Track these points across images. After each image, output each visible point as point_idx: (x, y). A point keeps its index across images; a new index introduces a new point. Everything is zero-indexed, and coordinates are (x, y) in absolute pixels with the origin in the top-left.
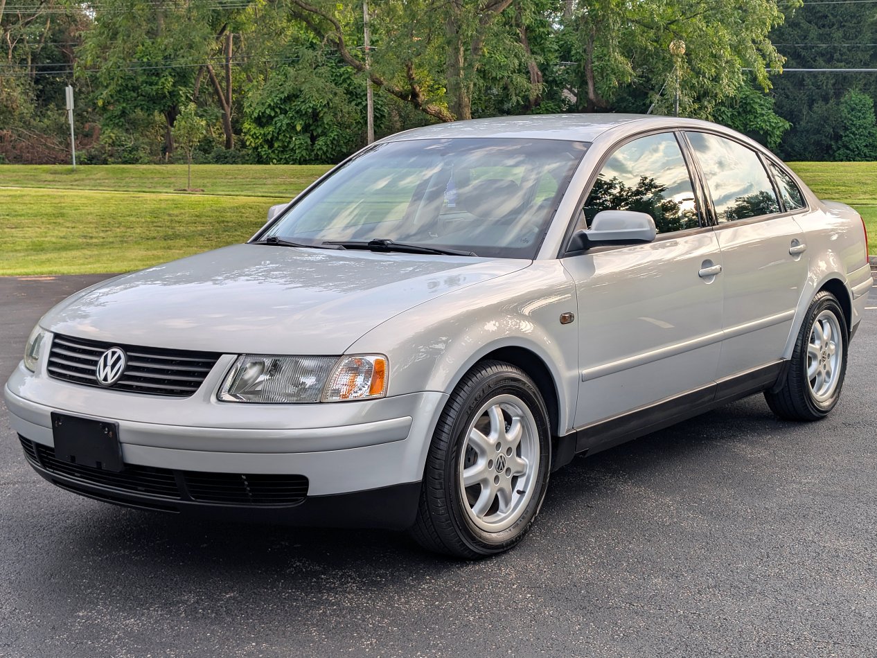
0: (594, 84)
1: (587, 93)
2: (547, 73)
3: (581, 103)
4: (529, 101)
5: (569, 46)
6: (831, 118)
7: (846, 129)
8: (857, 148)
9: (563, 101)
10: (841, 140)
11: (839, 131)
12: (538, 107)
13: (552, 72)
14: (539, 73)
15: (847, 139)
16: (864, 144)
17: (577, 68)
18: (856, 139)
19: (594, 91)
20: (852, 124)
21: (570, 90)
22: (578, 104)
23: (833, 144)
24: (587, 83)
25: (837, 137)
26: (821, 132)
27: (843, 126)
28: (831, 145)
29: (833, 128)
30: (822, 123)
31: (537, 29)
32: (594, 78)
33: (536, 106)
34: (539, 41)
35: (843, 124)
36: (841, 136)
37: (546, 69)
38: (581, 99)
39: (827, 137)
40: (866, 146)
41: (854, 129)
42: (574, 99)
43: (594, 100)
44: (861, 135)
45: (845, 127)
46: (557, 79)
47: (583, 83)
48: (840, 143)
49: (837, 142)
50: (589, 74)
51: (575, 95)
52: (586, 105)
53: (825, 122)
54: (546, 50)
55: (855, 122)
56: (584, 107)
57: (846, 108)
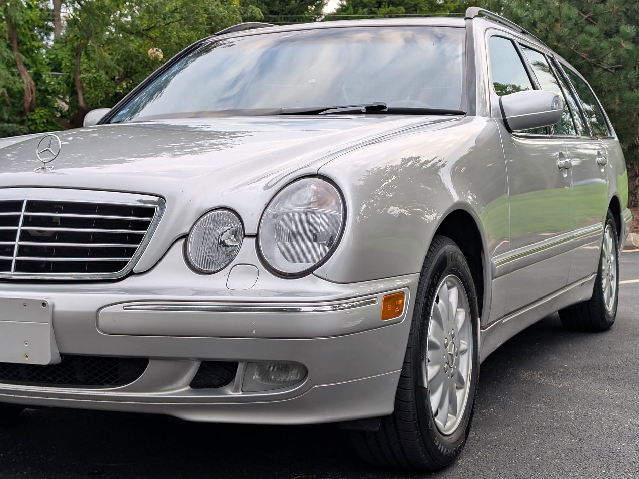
0: (84, 94)
1: (78, 102)
2: (39, 83)
3: (72, 111)
4: (24, 108)
5: (60, 60)
9: (57, 109)
12: (32, 113)
13: (44, 82)
14: (33, 83)
17: (67, 79)
19: (84, 99)
21: (63, 100)
22: (70, 111)
24: (77, 93)
31: (28, 43)
32: (83, 88)
33: (31, 111)
34: (30, 54)
37: (38, 79)
38: (72, 107)
42: (66, 107)
43: (85, 108)
46: (49, 89)
47: (73, 93)
50: (78, 85)
51: (66, 103)
52: (77, 112)
54: (38, 62)
56: (75, 114)
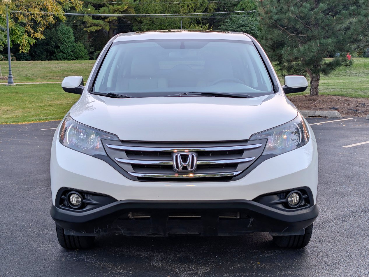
6: (54, 37)
7: (61, 43)
8: (68, 52)
10: (59, 48)
11: (58, 44)
15: (62, 48)
16: (71, 51)
18: (67, 48)
20: (64, 41)
23: (56, 51)
25: (57, 47)
26: (49, 45)
27: (60, 42)
28: (55, 51)
29: (55, 43)
30: (49, 40)
35: (60, 41)
36: (59, 47)
39: (52, 47)
40: (72, 52)
41: (65, 43)
44: (69, 47)
45: (61, 42)
48: (59, 50)
49: (57, 49)
53: (50, 39)
55: (65, 40)
57: (60, 33)
